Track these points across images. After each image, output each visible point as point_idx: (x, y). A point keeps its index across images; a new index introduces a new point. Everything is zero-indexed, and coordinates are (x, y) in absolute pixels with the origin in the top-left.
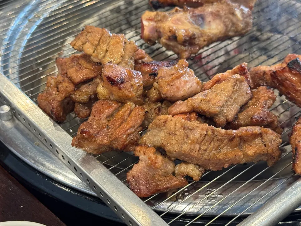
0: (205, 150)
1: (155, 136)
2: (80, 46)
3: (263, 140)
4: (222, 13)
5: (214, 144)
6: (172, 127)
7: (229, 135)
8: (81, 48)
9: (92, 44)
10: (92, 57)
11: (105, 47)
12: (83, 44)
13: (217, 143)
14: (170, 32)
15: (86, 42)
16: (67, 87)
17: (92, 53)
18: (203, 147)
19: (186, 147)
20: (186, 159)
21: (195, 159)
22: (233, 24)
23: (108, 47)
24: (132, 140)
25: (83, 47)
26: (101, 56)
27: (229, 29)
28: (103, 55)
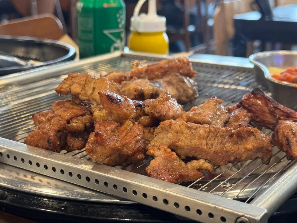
0: (212, 145)
1: (163, 139)
2: (68, 87)
3: (256, 138)
4: (174, 81)
5: (218, 140)
6: (178, 128)
7: (228, 131)
8: (68, 89)
9: (80, 84)
10: (80, 96)
11: (92, 85)
12: (70, 86)
13: (220, 139)
14: (135, 91)
15: (73, 84)
16: (60, 120)
17: (80, 92)
18: (209, 142)
19: (195, 142)
20: (197, 153)
21: (204, 153)
22: (184, 90)
23: (95, 85)
24: (140, 147)
25: (70, 89)
26: (89, 92)
27: (181, 94)
28: (91, 92)
